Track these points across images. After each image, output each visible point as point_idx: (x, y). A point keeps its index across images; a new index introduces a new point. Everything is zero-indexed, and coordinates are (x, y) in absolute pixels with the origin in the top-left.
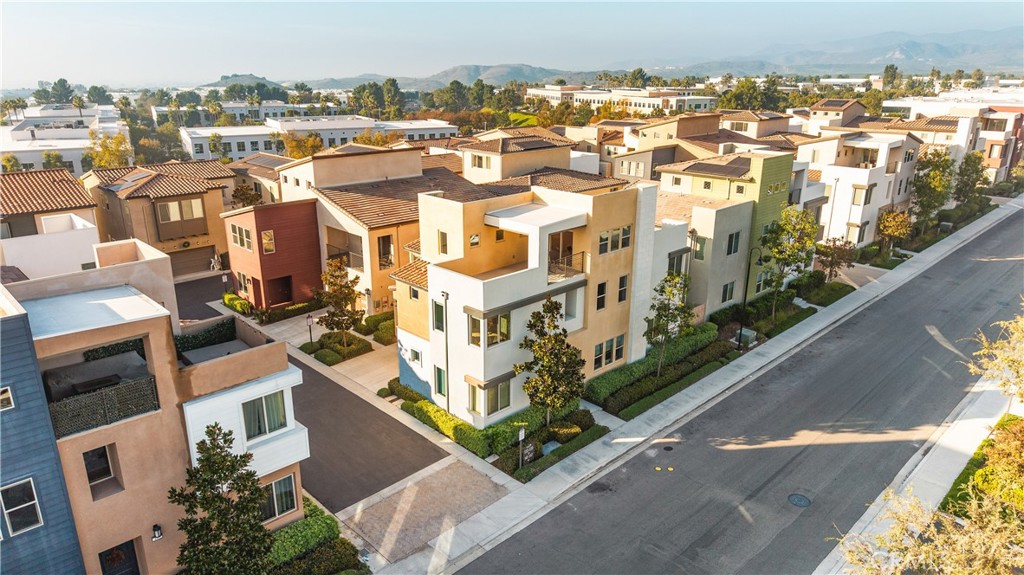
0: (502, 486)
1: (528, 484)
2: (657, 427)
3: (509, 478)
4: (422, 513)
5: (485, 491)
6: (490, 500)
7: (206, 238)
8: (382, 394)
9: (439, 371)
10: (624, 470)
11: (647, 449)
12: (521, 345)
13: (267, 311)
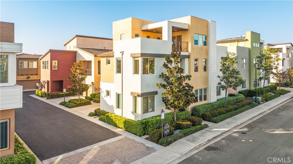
0: (152, 148)
1: (167, 147)
2: (233, 125)
3: (156, 145)
4: (100, 161)
5: (141, 150)
6: (144, 154)
7: (37, 76)
8: (91, 115)
9: (118, 96)
10: (224, 141)
11: (232, 133)
12: (160, 76)
13: (51, 94)
